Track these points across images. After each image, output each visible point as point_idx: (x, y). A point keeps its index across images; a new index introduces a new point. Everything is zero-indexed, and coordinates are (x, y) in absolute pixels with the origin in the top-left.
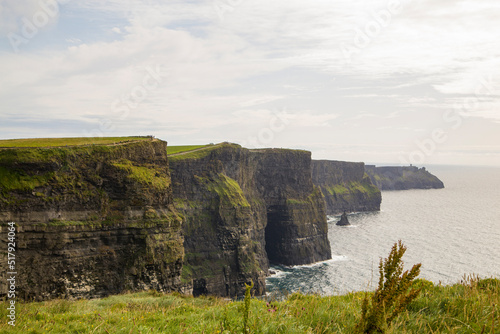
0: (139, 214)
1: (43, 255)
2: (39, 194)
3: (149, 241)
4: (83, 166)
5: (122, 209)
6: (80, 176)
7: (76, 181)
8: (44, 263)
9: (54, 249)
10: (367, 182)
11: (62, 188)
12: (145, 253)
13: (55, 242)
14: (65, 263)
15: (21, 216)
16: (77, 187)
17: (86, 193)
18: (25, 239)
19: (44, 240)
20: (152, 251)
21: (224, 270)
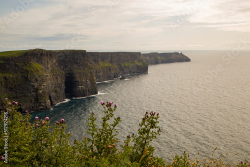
21: (31, 100)
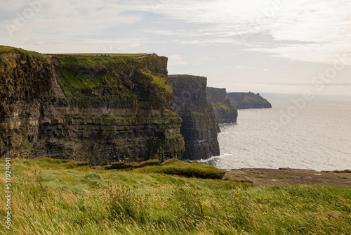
0: (158, 112)
1: (100, 143)
2: (96, 94)
3: (166, 134)
4: (122, 73)
5: (147, 109)
6: (120, 80)
7: (119, 84)
8: (100, 150)
9: (108, 138)
10: (227, 102)
11: (111, 89)
12: (164, 143)
13: (108, 132)
14: (115, 150)
15: (84, 112)
16: (120, 89)
17: (124, 94)
18: (87, 131)
19: (101, 130)
20: (168, 143)
